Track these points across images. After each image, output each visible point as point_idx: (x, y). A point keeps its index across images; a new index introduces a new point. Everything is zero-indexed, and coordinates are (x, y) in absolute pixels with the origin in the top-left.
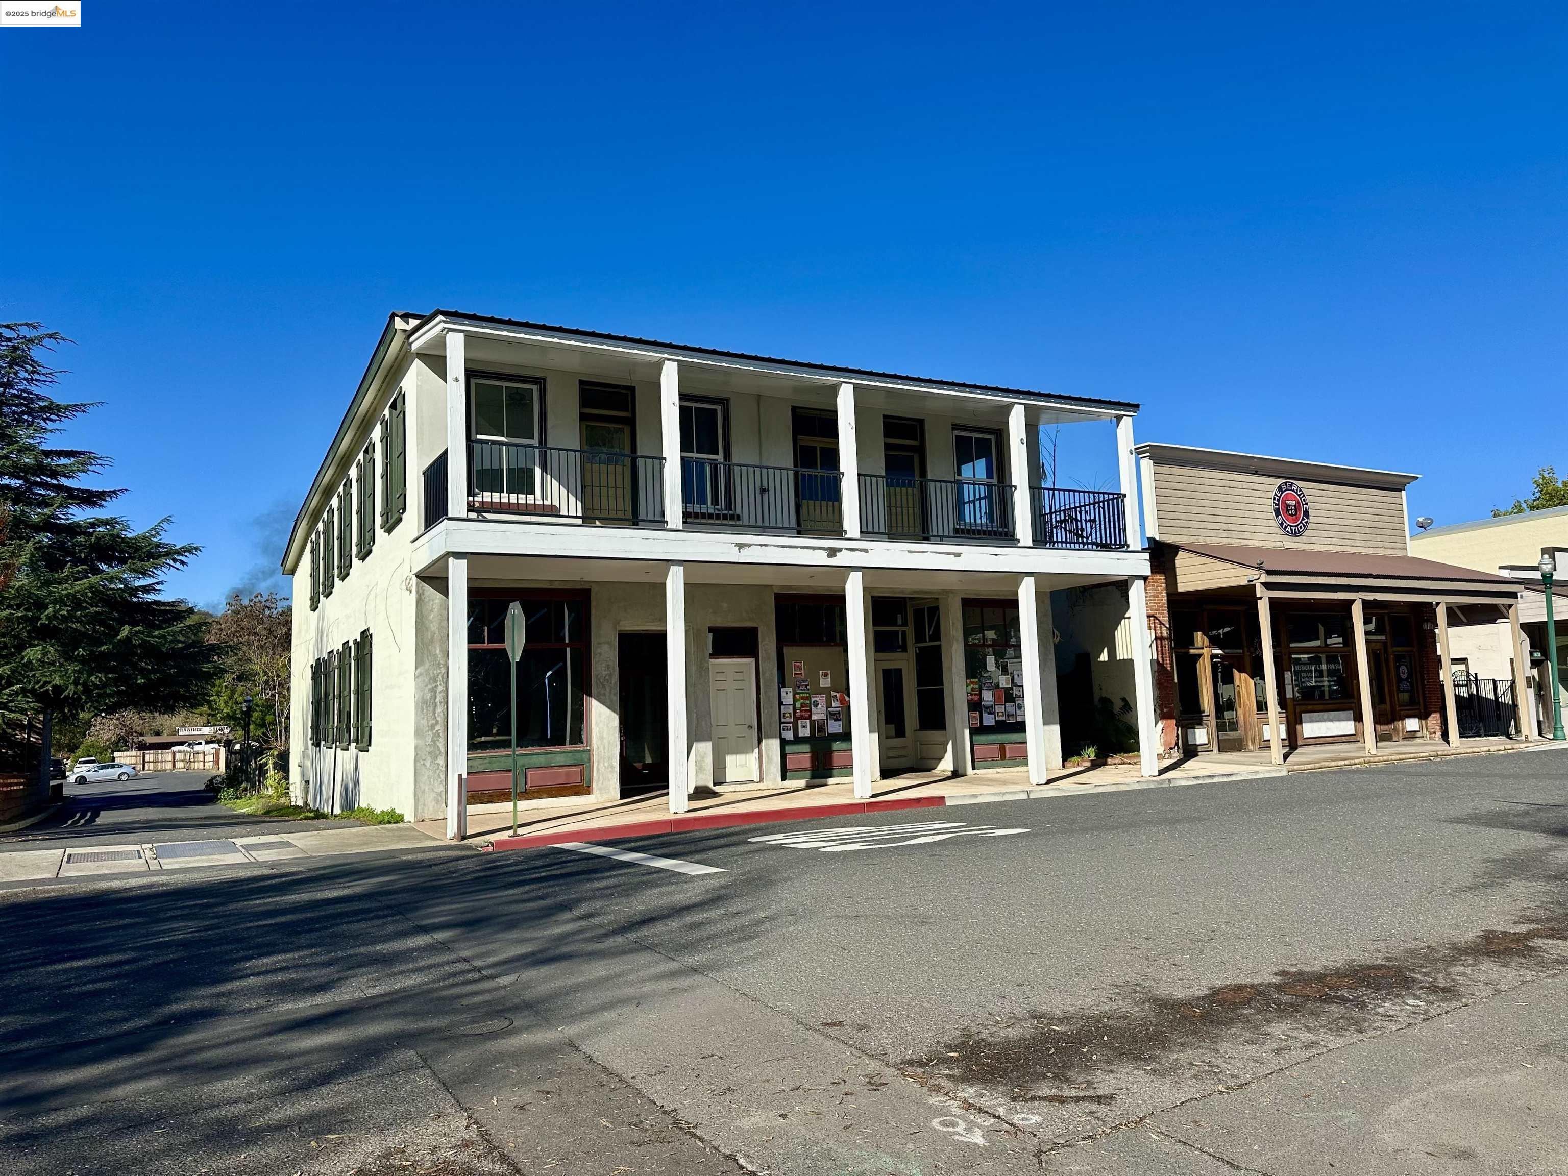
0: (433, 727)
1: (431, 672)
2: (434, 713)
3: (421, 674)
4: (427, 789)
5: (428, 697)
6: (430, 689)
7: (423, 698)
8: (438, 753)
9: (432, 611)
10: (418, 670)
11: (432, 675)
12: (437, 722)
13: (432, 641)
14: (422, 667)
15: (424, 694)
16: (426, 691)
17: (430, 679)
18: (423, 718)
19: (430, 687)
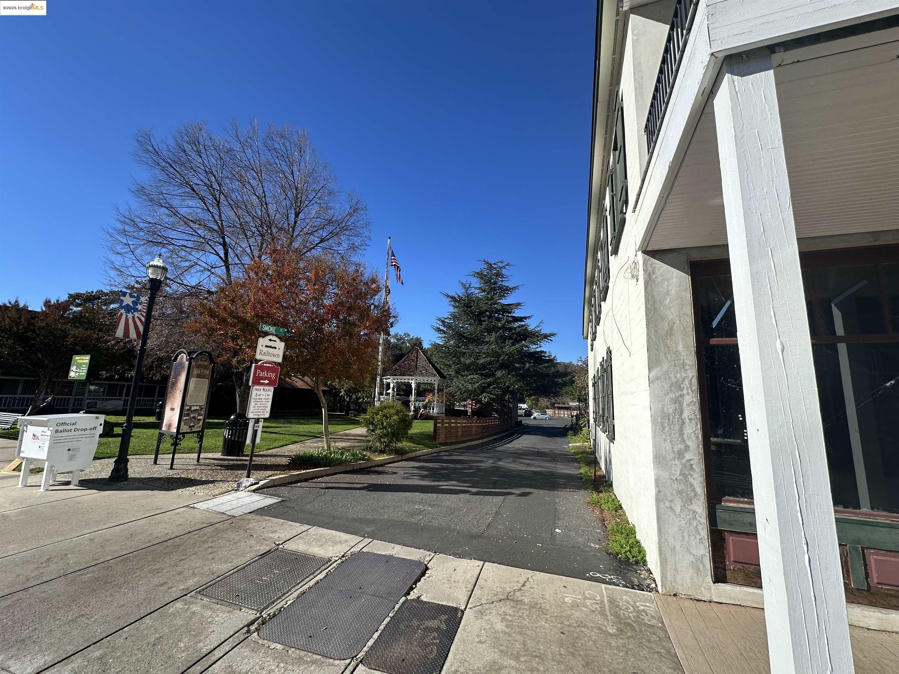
0: (680, 454)
1: (672, 376)
2: (682, 434)
3: (658, 378)
4: (678, 547)
5: (671, 411)
6: (672, 399)
7: (662, 411)
8: (692, 494)
9: (667, 293)
10: (653, 373)
11: (673, 380)
12: (687, 448)
13: (670, 332)
14: (659, 369)
15: (663, 406)
16: (667, 400)
17: (672, 385)
18: (665, 440)
19: (671, 396)
